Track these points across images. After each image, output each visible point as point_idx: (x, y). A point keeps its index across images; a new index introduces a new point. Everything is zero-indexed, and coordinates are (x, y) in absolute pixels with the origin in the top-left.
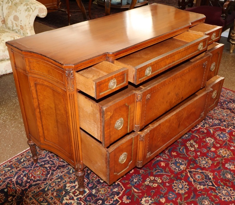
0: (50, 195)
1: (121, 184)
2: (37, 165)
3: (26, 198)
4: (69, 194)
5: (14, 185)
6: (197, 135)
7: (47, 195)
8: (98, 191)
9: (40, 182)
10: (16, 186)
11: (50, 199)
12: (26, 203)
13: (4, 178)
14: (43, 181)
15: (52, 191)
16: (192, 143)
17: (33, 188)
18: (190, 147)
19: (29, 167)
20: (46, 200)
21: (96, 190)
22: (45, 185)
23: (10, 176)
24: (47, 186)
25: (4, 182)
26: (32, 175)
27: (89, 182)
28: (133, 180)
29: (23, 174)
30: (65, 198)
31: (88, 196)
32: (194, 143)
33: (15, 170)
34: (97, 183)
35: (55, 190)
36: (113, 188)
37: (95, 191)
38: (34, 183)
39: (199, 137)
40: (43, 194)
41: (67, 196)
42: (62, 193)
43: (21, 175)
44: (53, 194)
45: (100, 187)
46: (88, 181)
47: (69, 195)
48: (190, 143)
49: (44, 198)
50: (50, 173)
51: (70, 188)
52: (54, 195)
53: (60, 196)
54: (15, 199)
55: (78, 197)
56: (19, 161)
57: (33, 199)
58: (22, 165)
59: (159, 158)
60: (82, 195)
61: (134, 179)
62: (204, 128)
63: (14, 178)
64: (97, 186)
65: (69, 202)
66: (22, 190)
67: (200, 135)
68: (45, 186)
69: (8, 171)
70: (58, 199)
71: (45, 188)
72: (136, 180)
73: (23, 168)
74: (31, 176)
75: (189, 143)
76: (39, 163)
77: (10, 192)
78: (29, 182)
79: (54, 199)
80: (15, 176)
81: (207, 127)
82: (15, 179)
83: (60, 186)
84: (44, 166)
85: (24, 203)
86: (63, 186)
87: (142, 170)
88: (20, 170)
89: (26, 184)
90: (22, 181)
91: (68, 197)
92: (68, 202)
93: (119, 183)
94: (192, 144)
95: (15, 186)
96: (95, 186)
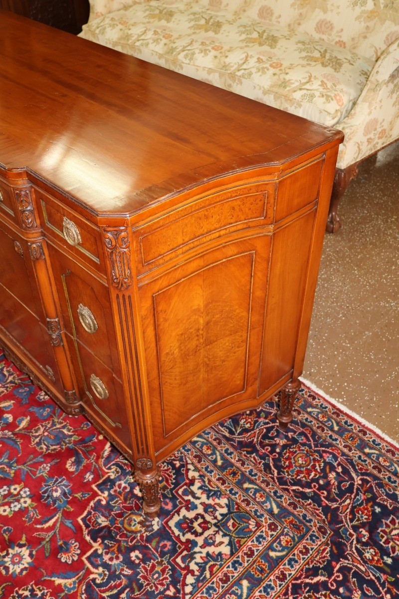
6: (51, 523)
16: (22, 500)
18: (6, 492)
32: (19, 506)
48: (24, 495)
62: (84, 558)
67: (51, 534)
75: (22, 493)
81: (89, 572)
94: (18, 501)
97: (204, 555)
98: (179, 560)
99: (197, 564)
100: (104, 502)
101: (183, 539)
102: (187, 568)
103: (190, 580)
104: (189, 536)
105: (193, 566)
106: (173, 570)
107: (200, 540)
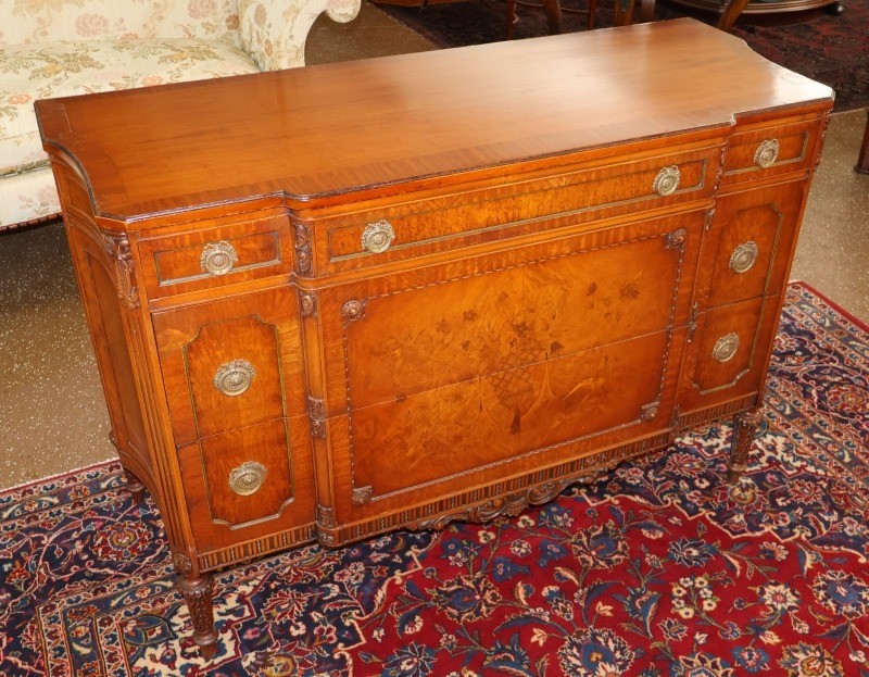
0: (114, 625)
1: (350, 662)
2: (135, 513)
3: (45, 611)
4: (170, 642)
5: (37, 559)
6: (736, 563)
7: (106, 622)
8: (261, 663)
9: (111, 572)
10: (41, 563)
11: (106, 637)
12: (36, 627)
13: (25, 526)
14: (123, 571)
15: (127, 614)
16: (698, 585)
17: (82, 584)
18: (682, 602)
19: (108, 514)
20: (93, 637)
21: (259, 657)
22: (120, 586)
23: (43, 524)
24: (124, 592)
25: (18, 538)
26: (104, 542)
27: (255, 620)
28: (397, 664)
29: (83, 530)
30: (150, 651)
31: (220, 670)
32: (706, 590)
33: (66, 510)
34: (276, 632)
35: (139, 614)
36: (315, 668)
37: (253, 660)
38: (94, 570)
39: (738, 573)
40: (97, 615)
41: (160, 646)
42: (151, 634)
43: (73, 531)
44: (123, 625)
45: (277, 649)
46: (252, 615)
47: (167, 645)
48: (691, 583)
49: (91, 630)
50: (158, 551)
51: (185, 622)
52: (125, 631)
53: (141, 638)
54: (13, 604)
55: (193, 661)
56: (94, 484)
57: (59, 623)
58: (96, 501)
59: (538, 609)
60: (207, 660)
61: (405, 659)
62: (783, 541)
63: (48, 537)
64: (269, 643)
65: (153, 670)
66: (49, 580)
67: (749, 564)
68: (119, 590)
69: (46, 509)
70: (129, 646)
71: (114, 597)
72: (411, 667)
73: (94, 509)
74: (99, 546)
75: (686, 585)
76: (146, 507)
77: (15, 577)
78: (82, 563)
79: (117, 644)
80: (55, 530)
81: (799, 539)
82: (51, 539)
83: (159, 606)
84: (154, 523)
85: (28, 626)
86: (167, 608)
87: (450, 637)
88: (79, 515)
89: (70, 565)
90: (66, 550)
91: (159, 652)
92: (150, 669)
93: (348, 656)
94: (698, 590)
95: (37, 563)
96: (265, 640)
97: (785, 455)
98: (790, 473)
99: (794, 461)
100: (714, 514)
101: (766, 465)
102: (799, 469)
103: (811, 469)
104: (763, 460)
105: (798, 464)
106: (800, 478)
107: (768, 454)
